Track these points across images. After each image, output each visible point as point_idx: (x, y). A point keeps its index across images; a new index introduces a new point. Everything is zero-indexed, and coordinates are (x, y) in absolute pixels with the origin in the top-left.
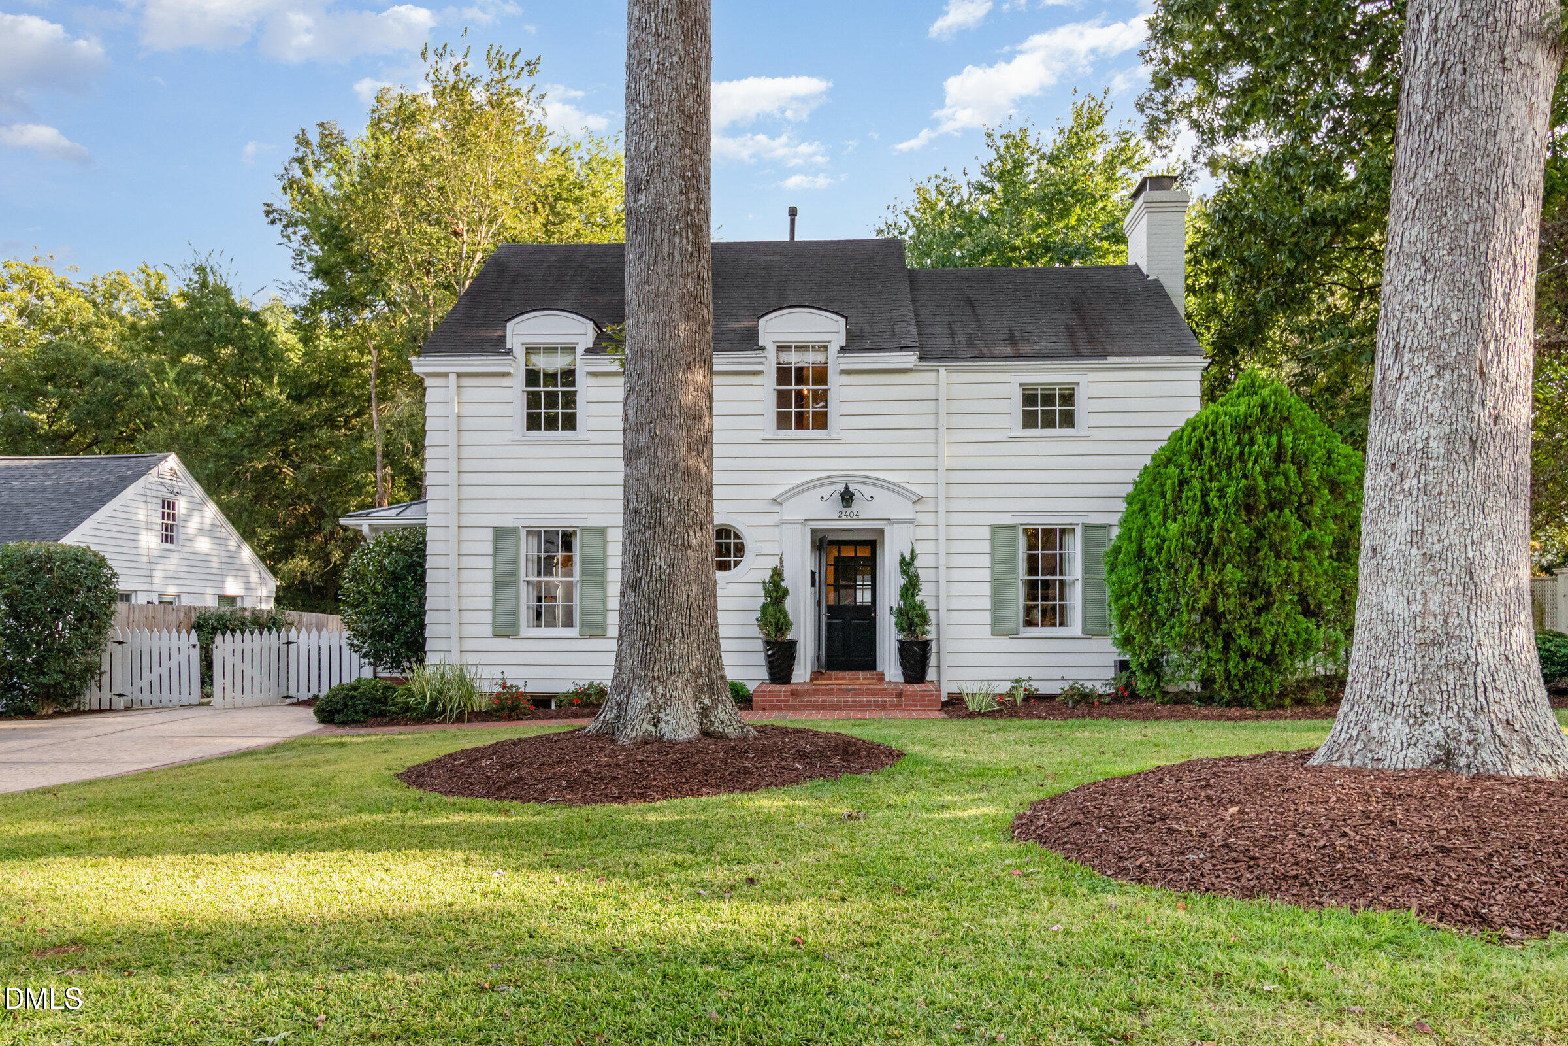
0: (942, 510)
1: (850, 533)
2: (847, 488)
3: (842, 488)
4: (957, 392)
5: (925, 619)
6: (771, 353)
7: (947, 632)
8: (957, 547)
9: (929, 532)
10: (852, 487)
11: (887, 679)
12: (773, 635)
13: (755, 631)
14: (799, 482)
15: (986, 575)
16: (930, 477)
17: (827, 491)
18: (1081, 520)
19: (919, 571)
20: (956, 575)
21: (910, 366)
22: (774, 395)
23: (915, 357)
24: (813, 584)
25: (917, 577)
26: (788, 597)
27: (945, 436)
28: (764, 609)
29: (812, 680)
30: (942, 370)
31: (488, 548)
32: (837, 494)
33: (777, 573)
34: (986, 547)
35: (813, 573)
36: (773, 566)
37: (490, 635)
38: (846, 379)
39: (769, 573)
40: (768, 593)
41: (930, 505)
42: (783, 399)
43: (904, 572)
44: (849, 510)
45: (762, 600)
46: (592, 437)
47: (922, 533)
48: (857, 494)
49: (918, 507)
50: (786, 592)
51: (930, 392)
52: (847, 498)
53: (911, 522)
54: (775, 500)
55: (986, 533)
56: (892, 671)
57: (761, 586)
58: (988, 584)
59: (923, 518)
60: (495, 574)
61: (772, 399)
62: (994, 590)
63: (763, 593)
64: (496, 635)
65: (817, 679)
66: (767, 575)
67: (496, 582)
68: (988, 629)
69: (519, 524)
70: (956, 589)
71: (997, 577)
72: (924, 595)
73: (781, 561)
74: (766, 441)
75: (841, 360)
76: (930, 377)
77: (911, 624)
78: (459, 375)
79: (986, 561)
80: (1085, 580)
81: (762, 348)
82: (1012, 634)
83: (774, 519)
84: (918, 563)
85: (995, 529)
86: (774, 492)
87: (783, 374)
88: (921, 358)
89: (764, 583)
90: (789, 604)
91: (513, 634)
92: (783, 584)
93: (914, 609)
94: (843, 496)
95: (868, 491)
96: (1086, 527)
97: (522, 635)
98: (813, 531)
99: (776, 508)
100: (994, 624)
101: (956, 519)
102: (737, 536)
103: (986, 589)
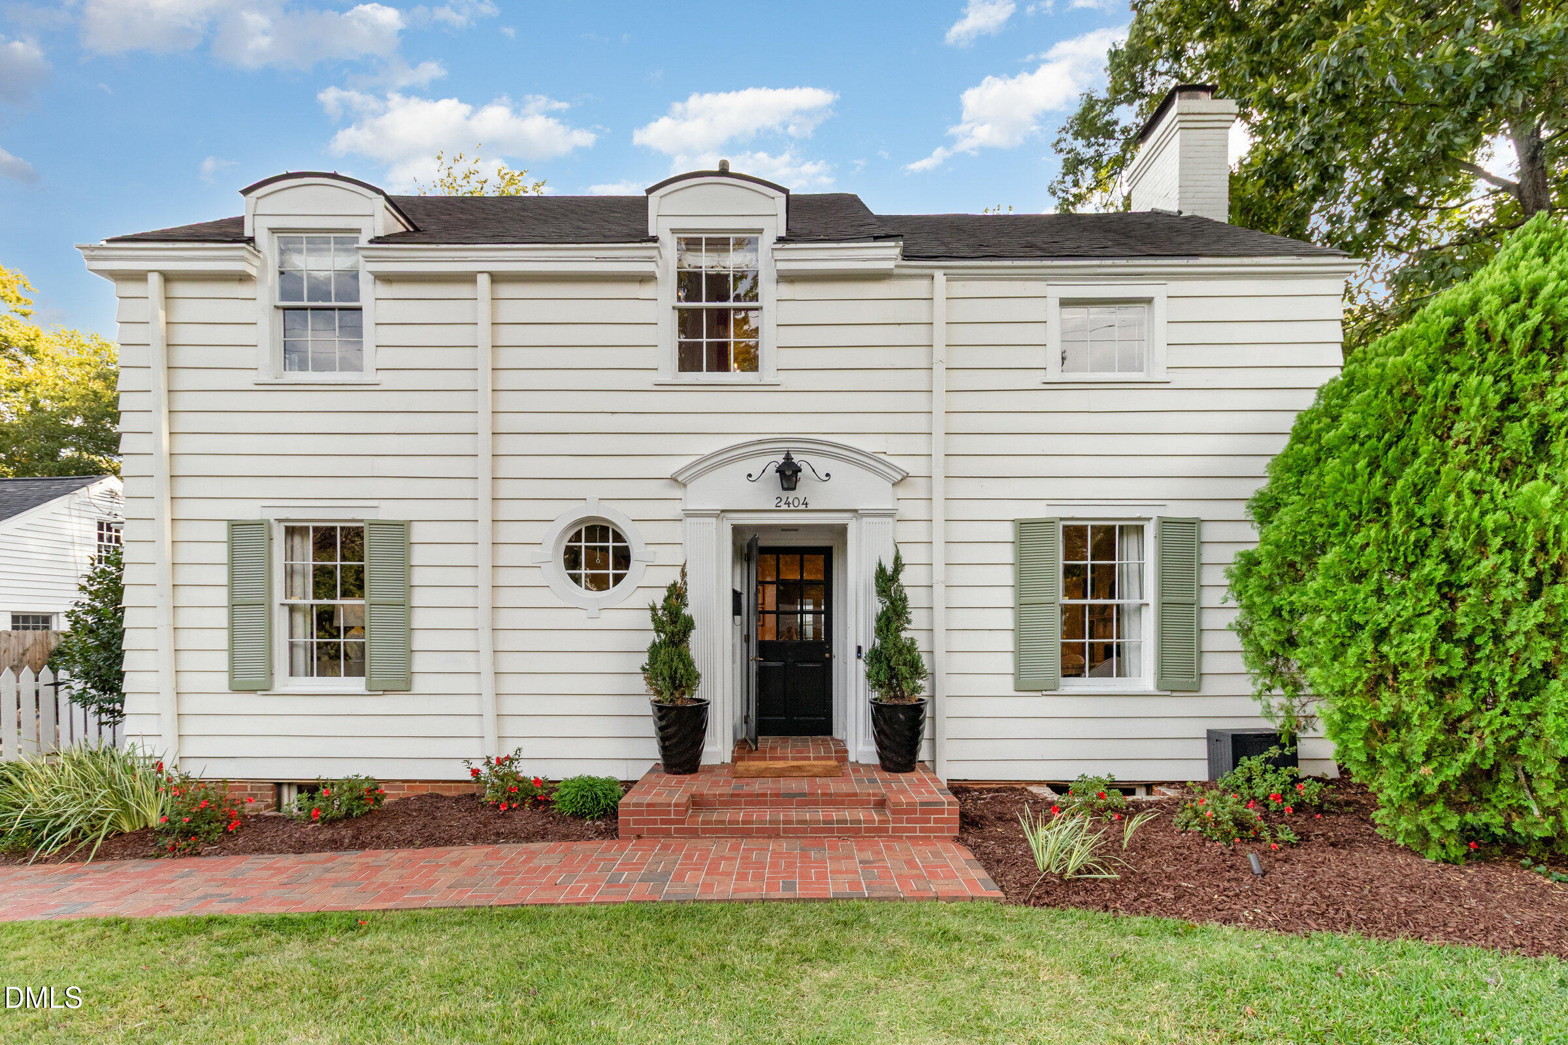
0: (938, 497)
1: (792, 535)
2: (788, 458)
3: (780, 459)
4: (963, 311)
5: (915, 668)
6: (670, 248)
7: (947, 685)
8: (962, 554)
9: (917, 531)
10: (796, 458)
11: (852, 758)
12: (667, 695)
13: (640, 684)
14: (707, 451)
15: (1007, 597)
16: (919, 444)
17: (755, 465)
18: (1154, 513)
19: (907, 591)
20: (960, 597)
21: (889, 265)
22: (674, 317)
23: (897, 251)
24: (737, 610)
25: (905, 599)
26: (693, 633)
27: (941, 380)
28: (654, 650)
29: (735, 760)
30: (939, 275)
31: (221, 553)
32: (772, 468)
33: (676, 594)
34: (1007, 554)
35: (736, 595)
36: (670, 582)
37: (226, 689)
38: (787, 290)
39: (664, 593)
40: (659, 627)
41: (919, 488)
42: (688, 322)
43: (883, 591)
44: (792, 495)
45: (652, 637)
46: (387, 380)
47: (907, 532)
48: (804, 467)
49: (901, 492)
50: (689, 625)
51: (919, 311)
52: (789, 474)
53: (889, 514)
54: (674, 479)
55: (1007, 532)
56: (861, 747)
57: (649, 614)
58: (1009, 612)
59: (908, 509)
60: (231, 595)
61: (671, 322)
62: (1019, 620)
63: (652, 626)
64: (236, 688)
65: (741, 759)
66: (659, 598)
67: (233, 607)
68: (1009, 681)
69: (271, 515)
70: (960, 619)
71: (1024, 600)
72: (914, 632)
73: (684, 574)
74: (661, 388)
75: (779, 255)
76: (919, 287)
77: (893, 674)
78: (168, 278)
79: (1007, 575)
80: (1163, 605)
81: (655, 239)
82: (1046, 689)
83: (673, 510)
84: (904, 578)
85: (1023, 526)
86: (671, 467)
87: (689, 282)
88: (906, 256)
89: (653, 609)
90: (696, 644)
91: (264, 688)
92: (686, 611)
93: (900, 652)
94: (780, 470)
95: (822, 465)
96: (1164, 522)
97: (278, 687)
98: (737, 530)
99: (677, 493)
100: (1018, 674)
101: (960, 510)
102: (618, 537)
103: (1007, 619)
